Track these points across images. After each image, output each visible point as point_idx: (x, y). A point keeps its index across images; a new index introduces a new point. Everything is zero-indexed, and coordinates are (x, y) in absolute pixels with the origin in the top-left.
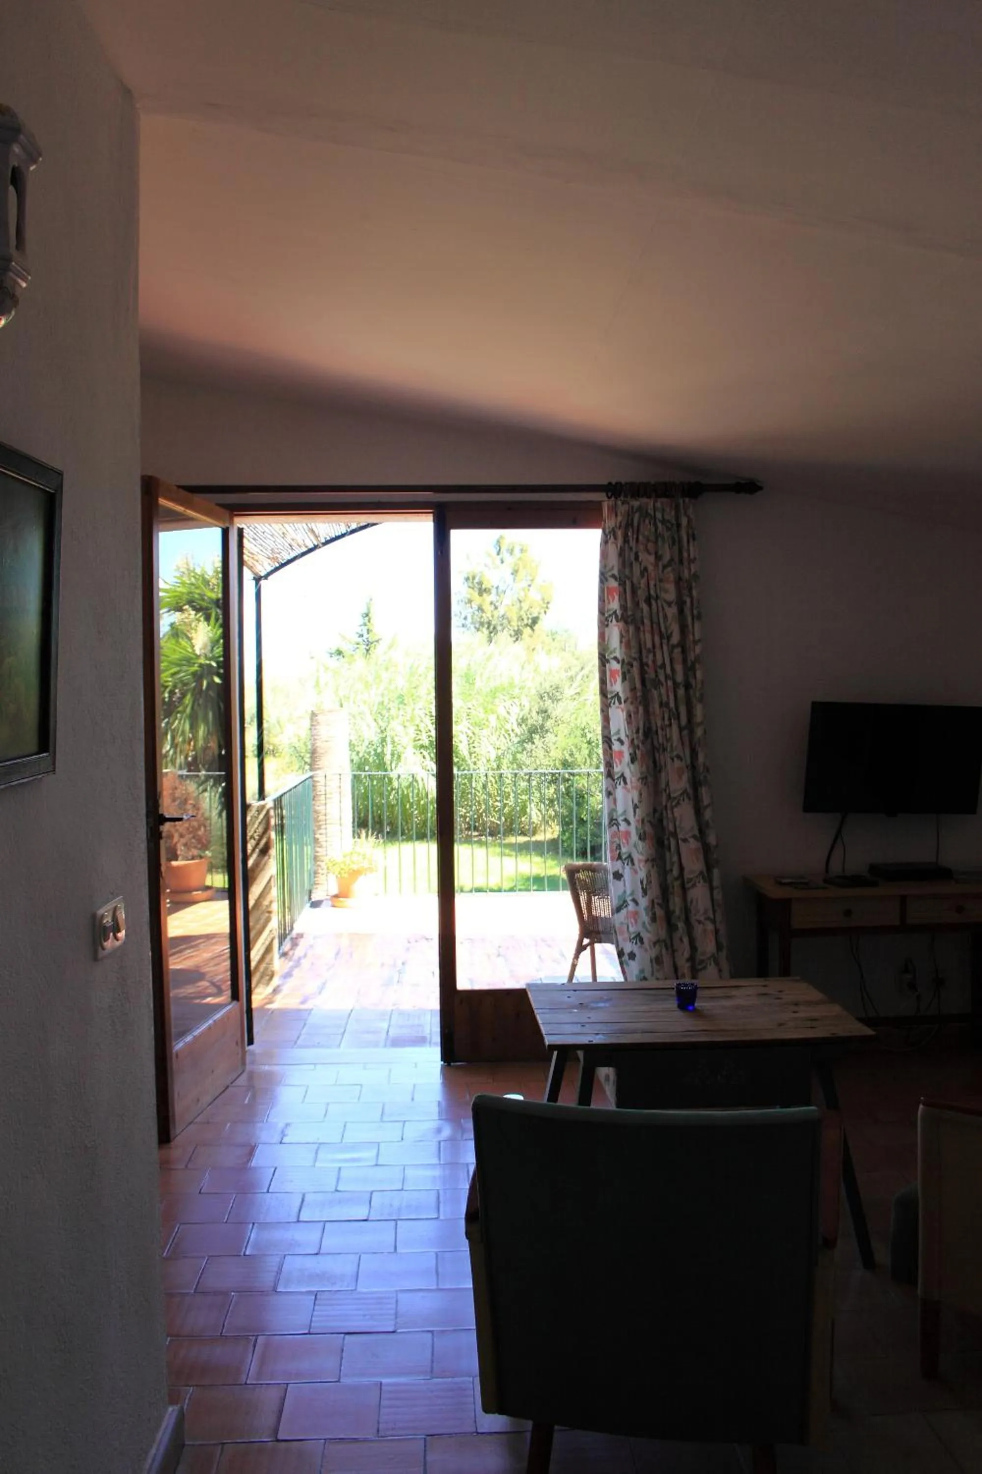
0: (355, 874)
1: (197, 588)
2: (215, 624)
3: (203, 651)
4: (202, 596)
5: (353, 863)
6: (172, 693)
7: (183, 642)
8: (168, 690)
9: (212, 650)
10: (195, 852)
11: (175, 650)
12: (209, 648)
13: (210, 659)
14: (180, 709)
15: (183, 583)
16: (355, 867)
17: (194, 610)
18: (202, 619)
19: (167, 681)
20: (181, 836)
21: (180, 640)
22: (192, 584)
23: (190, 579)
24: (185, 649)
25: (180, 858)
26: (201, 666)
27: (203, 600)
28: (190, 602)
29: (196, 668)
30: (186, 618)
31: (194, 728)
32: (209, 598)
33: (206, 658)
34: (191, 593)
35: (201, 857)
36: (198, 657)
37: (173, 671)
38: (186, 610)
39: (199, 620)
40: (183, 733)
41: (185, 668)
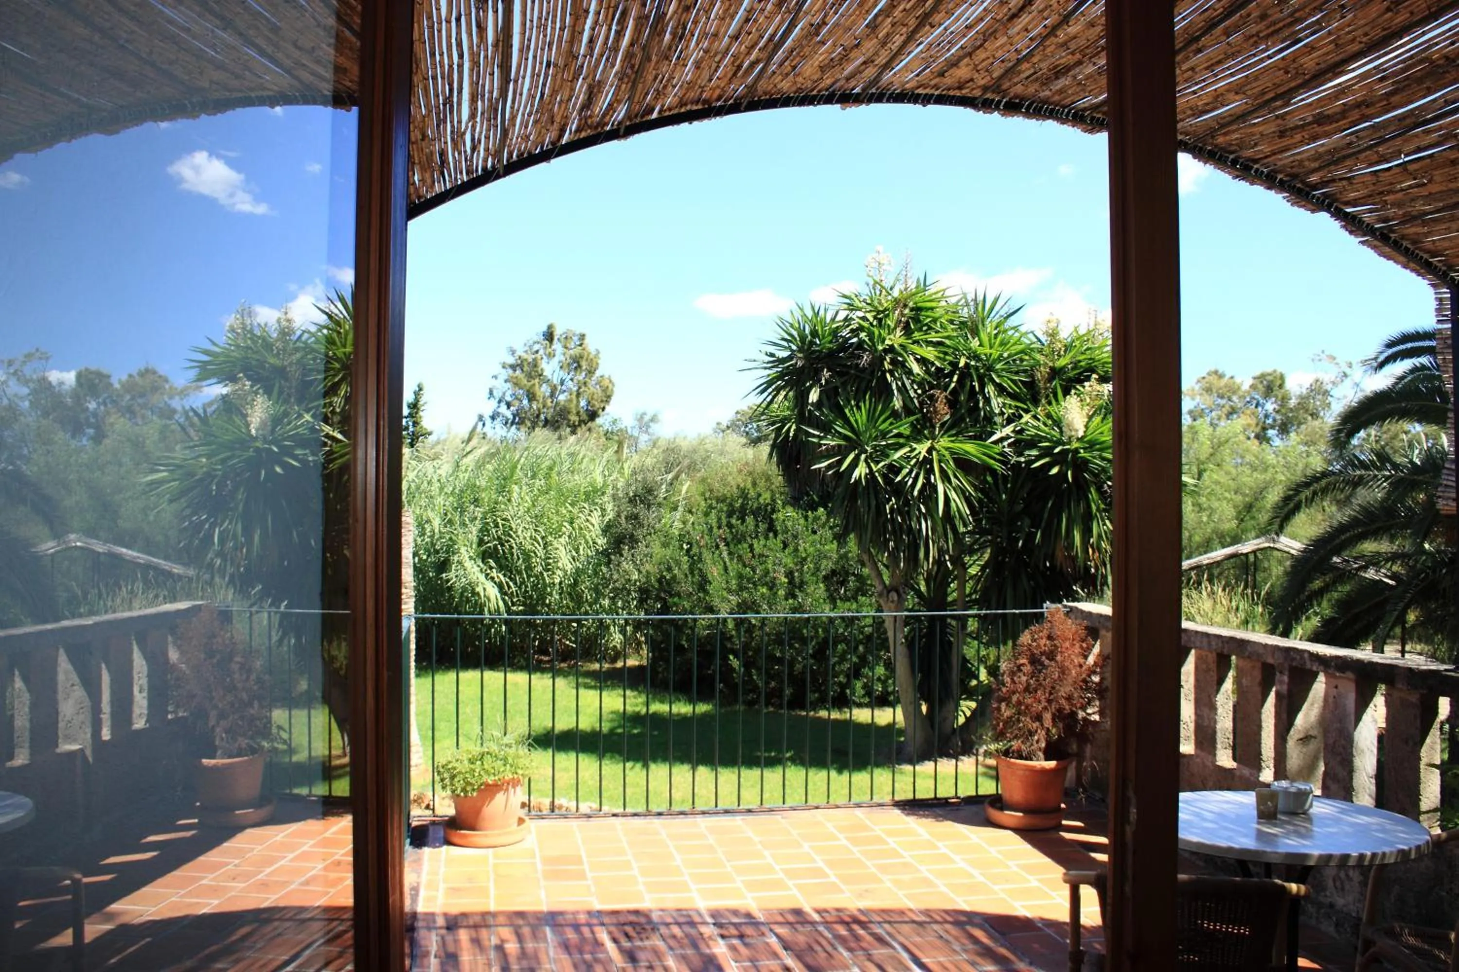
0: (490, 790)
1: (256, 352)
2: (278, 399)
3: (260, 432)
4: (262, 363)
5: (487, 772)
6: (221, 485)
7: (237, 420)
8: (216, 480)
9: (273, 431)
10: (243, 742)
11: (227, 430)
12: (269, 428)
13: (271, 443)
14: (232, 505)
15: (238, 346)
16: (490, 780)
17: (248, 380)
18: (261, 391)
19: (215, 470)
20: (222, 716)
21: (234, 417)
22: (248, 348)
23: (245, 342)
24: (238, 428)
25: (219, 752)
26: (257, 450)
27: (264, 368)
28: (246, 369)
29: (251, 453)
30: (240, 389)
31: (248, 532)
32: (272, 365)
33: (265, 441)
34: (247, 358)
35: (253, 751)
36: (255, 439)
37: (222, 456)
38: (240, 378)
39: (256, 393)
40: (235, 536)
41: (238, 453)
